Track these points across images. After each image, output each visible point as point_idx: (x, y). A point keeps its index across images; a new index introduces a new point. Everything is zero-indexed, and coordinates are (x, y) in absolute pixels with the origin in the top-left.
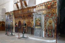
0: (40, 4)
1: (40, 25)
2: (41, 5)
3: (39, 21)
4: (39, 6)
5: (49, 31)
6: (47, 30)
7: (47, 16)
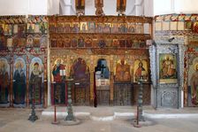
0: (172, 15)
1: (175, 75)
2: (174, 18)
3: (172, 62)
4: (168, 18)
5: (195, 88)
6: (189, 88)
7: (188, 50)
